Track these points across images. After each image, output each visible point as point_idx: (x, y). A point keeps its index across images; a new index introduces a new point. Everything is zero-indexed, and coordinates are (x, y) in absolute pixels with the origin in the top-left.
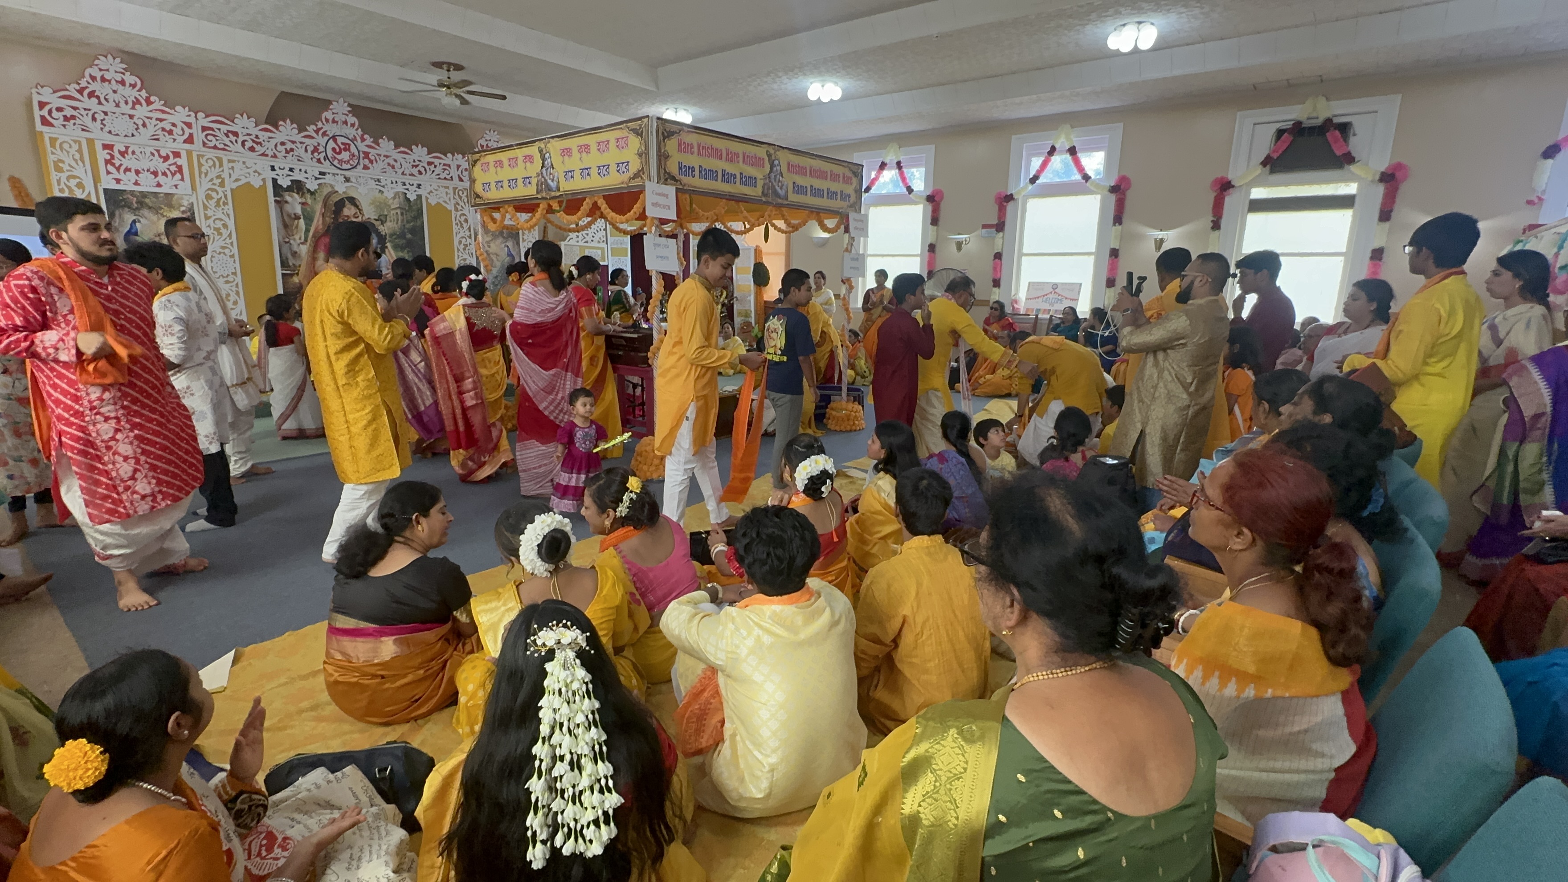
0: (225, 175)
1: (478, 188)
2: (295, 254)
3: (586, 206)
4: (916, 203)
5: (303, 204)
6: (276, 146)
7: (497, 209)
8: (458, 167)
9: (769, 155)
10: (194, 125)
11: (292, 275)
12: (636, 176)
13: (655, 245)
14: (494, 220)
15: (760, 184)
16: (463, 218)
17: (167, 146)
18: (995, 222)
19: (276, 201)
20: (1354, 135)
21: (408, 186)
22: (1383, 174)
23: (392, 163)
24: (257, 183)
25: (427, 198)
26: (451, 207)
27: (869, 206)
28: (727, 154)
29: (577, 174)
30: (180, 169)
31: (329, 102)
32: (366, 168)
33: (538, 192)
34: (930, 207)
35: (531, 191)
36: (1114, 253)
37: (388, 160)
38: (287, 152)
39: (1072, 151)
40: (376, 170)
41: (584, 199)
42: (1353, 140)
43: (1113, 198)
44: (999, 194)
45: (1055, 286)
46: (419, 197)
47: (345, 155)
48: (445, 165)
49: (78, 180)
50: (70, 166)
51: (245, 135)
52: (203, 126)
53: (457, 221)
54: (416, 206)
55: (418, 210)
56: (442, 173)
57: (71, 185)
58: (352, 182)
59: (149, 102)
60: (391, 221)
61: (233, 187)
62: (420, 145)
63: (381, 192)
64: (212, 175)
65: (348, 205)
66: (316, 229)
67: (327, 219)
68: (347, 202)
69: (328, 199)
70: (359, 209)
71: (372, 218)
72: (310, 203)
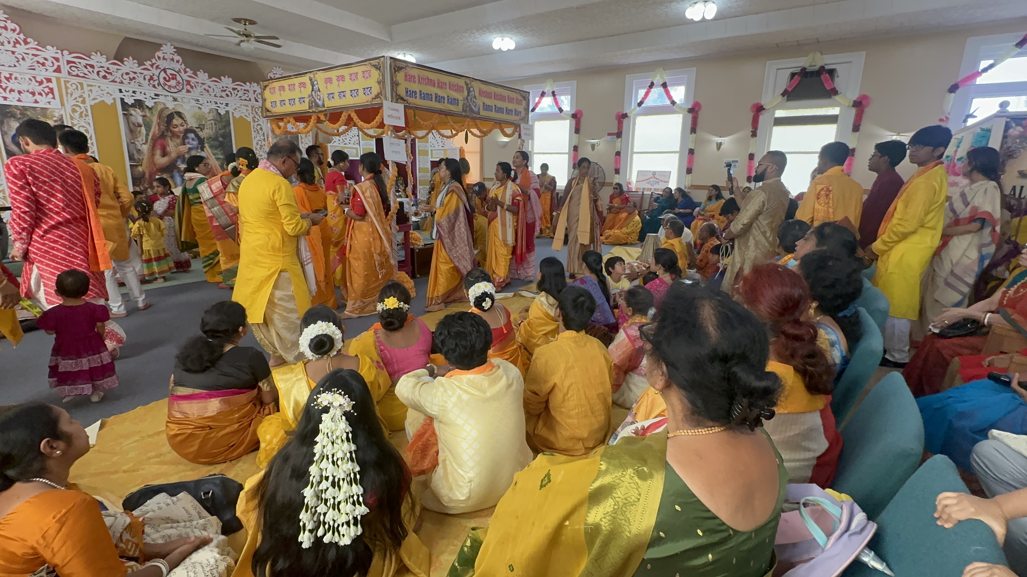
0: (86, 95)
1: (268, 105)
2: (139, 151)
3: (344, 117)
4: (564, 119)
5: (144, 116)
6: (122, 75)
7: (282, 120)
8: (255, 91)
9: (467, 84)
10: (61, 60)
11: (137, 166)
12: (377, 97)
13: (391, 143)
14: (279, 127)
15: (461, 104)
16: (259, 127)
17: (42, 74)
18: (616, 131)
19: (124, 114)
20: (838, 77)
21: (219, 105)
22: (855, 101)
23: (207, 88)
24: (109, 101)
25: (233, 113)
26: (250, 119)
27: (534, 120)
28: (439, 83)
29: (336, 95)
30: (52, 90)
31: (161, 45)
32: (188, 91)
33: (310, 108)
34: (574, 122)
35: (304, 107)
36: (691, 152)
37: (204, 86)
38: (131, 79)
39: (664, 85)
40: (196, 93)
41: (342, 113)
42: (837, 80)
43: (690, 116)
44: (618, 113)
45: (654, 173)
46: (227, 112)
47: (173, 83)
48: (245, 90)
51: (99, 67)
52: (68, 61)
53: (255, 129)
54: (225, 118)
55: (227, 121)
56: (243, 96)
58: (179, 101)
59: (26, 42)
60: (207, 129)
61: (92, 104)
62: (227, 76)
63: (200, 108)
64: (75, 96)
65: (176, 117)
66: (154, 134)
67: (162, 127)
68: (175, 115)
69: (161, 113)
70: (184, 121)
71: (194, 126)
72: (148, 116)
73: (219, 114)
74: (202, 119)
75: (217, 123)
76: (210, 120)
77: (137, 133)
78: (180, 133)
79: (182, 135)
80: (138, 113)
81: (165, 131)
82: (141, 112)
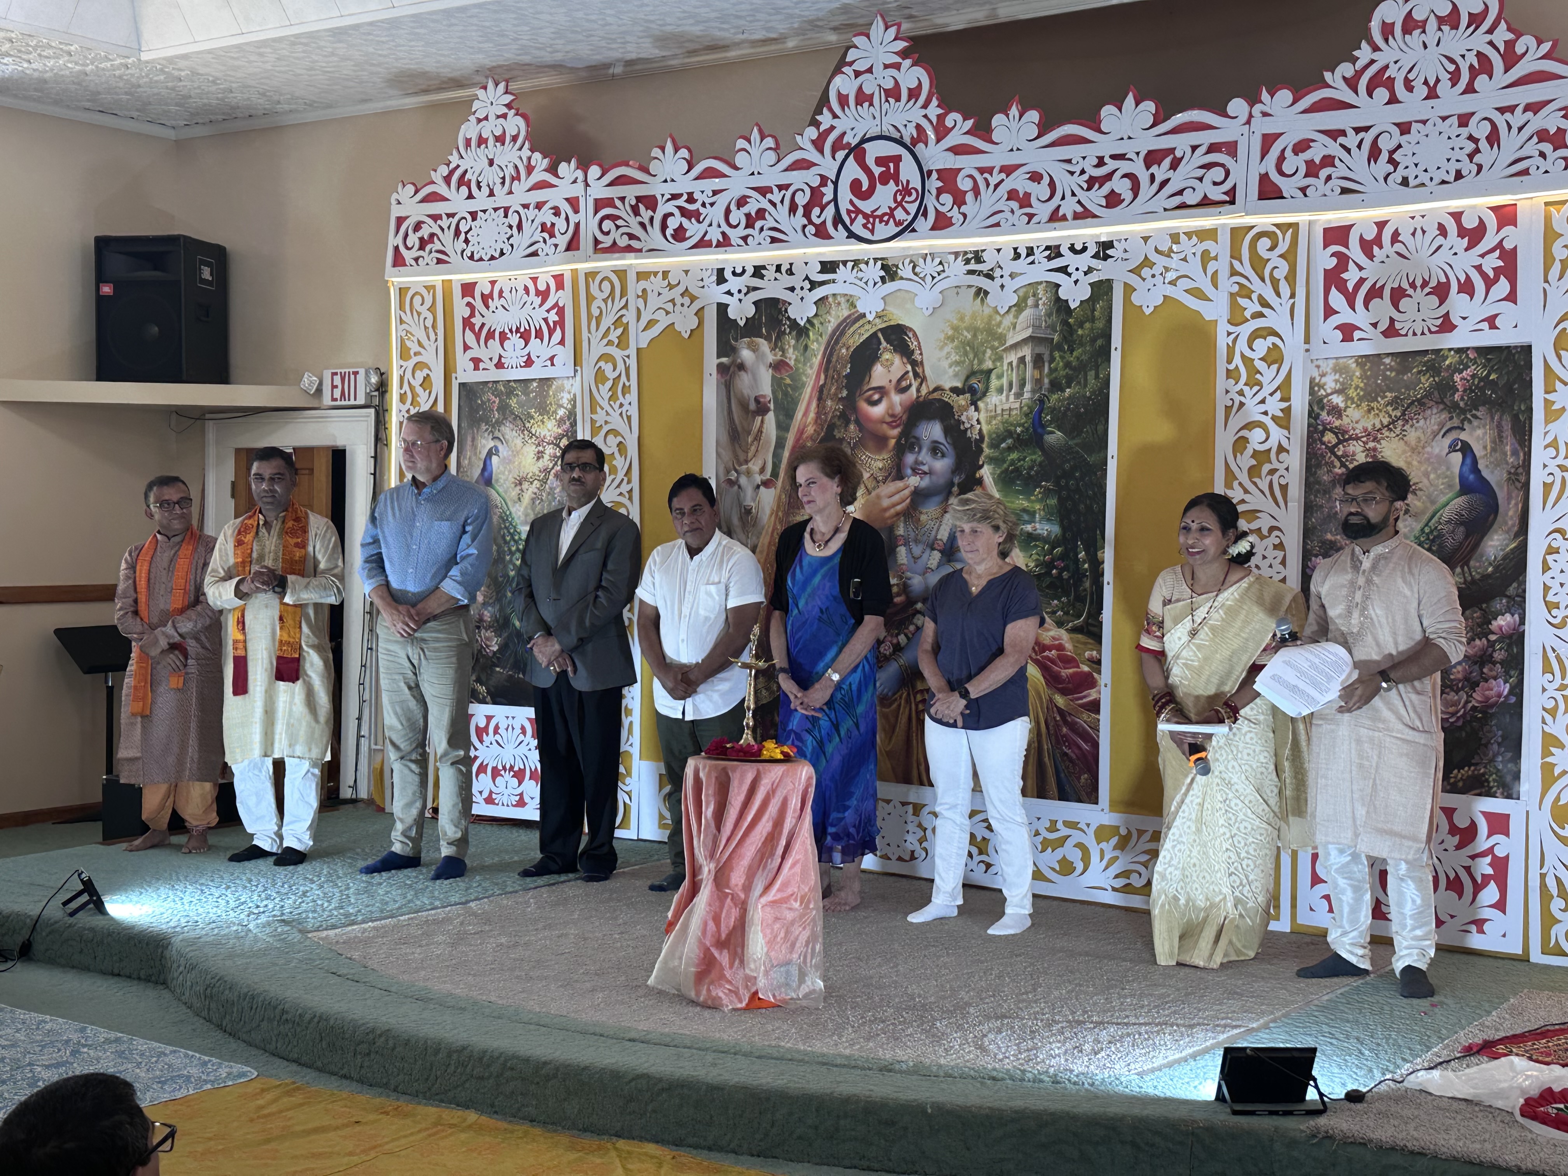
0: (630, 316)
5: (778, 366)
8: (1268, 140)
10: (583, 203)
17: (548, 265)
19: (721, 369)
21: (1068, 259)
23: (1025, 185)
24: (687, 323)
26: (1218, 309)
30: (561, 312)
32: (942, 223)
37: (1011, 182)
38: (750, 222)
40: (971, 223)
48: (1213, 148)
49: (426, 371)
50: (420, 344)
51: (669, 200)
52: (596, 200)
53: (1237, 360)
54: (1087, 325)
55: (1093, 340)
56: (1196, 183)
57: (416, 383)
58: (902, 278)
59: (530, 169)
60: (1000, 390)
61: (643, 345)
62: (1130, 100)
63: (982, 294)
64: (607, 321)
65: (887, 354)
66: (801, 432)
67: (829, 403)
68: (884, 344)
69: (837, 342)
70: (914, 363)
71: (947, 385)
72: (792, 363)
73: (1061, 306)
74: (982, 344)
75: (1046, 357)
76: (1015, 346)
77: (750, 440)
78: (887, 423)
79: (896, 432)
80: (764, 355)
81: (838, 423)
82: (773, 350)
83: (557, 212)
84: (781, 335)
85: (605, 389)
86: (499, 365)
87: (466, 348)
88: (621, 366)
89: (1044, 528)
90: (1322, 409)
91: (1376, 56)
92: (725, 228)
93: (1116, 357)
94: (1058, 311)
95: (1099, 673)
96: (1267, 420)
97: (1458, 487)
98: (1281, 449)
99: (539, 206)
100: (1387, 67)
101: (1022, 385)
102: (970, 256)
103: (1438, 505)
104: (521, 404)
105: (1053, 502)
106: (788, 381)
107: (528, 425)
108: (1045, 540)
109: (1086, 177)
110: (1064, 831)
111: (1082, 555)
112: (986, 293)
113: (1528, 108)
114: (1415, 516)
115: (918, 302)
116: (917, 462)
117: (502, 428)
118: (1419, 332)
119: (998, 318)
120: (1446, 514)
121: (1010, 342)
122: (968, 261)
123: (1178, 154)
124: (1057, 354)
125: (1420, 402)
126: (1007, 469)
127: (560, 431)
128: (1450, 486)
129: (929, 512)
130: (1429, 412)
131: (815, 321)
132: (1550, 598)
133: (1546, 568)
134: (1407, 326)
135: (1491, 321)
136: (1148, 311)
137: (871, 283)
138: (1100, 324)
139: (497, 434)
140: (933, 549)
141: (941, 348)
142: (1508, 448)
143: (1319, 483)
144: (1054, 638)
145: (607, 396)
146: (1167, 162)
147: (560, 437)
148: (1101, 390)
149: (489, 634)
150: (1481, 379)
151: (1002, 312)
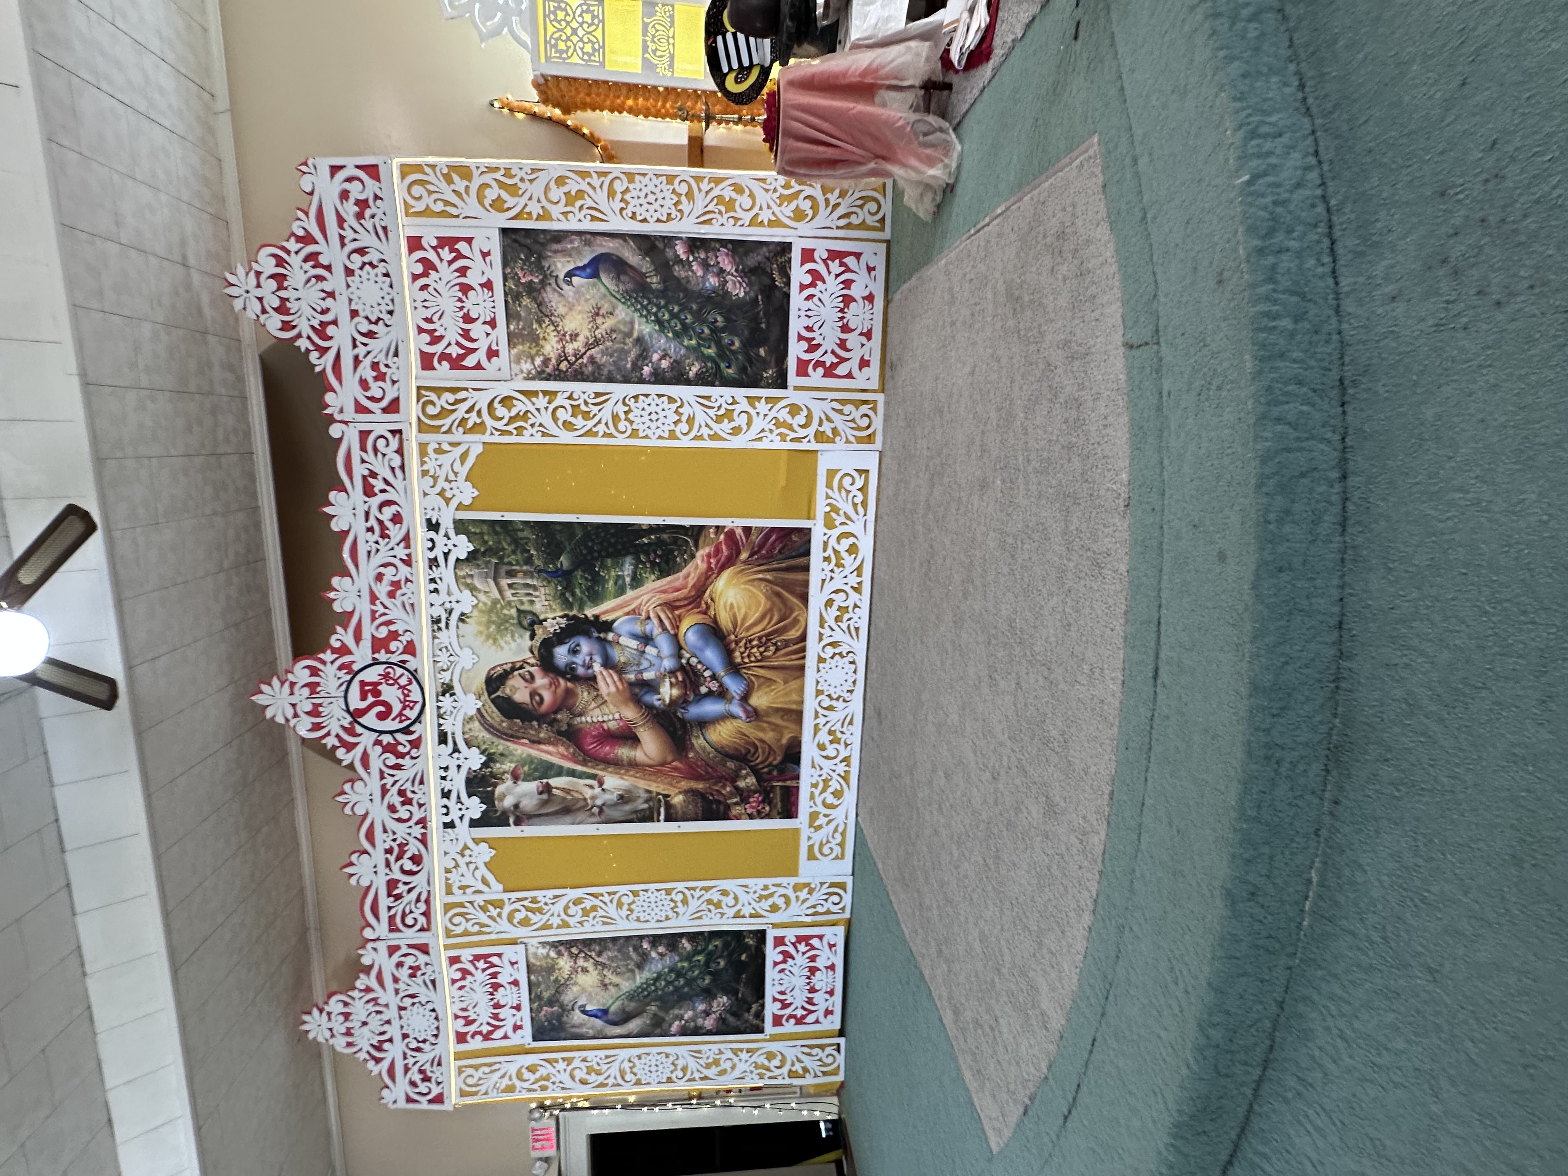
0: (479, 899)
5: (516, 778)
8: (360, 409)
10: (392, 942)
17: (441, 971)
19: (517, 823)
21: (438, 553)
23: (385, 586)
24: (484, 853)
26: (475, 444)
30: (477, 958)
32: (410, 649)
37: (382, 596)
38: (407, 802)
40: (412, 625)
46: (461, 527)
47: (390, 694)
48: (363, 448)
49: (524, 1070)
50: (502, 1077)
51: (391, 870)
52: (391, 931)
53: (510, 428)
54: (486, 538)
55: (496, 533)
56: (387, 457)
57: (532, 1077)
58: (451, 680)
59: (368, 990)
60: (532, 602)
61: (500, 887)
62: (328, 510)
63: (463, 618)
64: (483, 918)
65: (506, 691)
66: (563, 757)
67: (542, 735)
68: (499, 693)
69: (498, 730)
70: (513, 669)
71: (529, 643)
72: (513, 765)
73: (472, 557)
74: (499, 617)
75: (509, 568)
76: (500, 591)
77: (569, 797)
78: (556, 688)
79: (562, 682)
80: (507, 789)
81: (556, 727)
82: (503, 781)
83: (400, 965)
84: (493, 775)
85: (534, 918)
86: (518, 1008)
87: (506, 1037)
88: (517, 906)
89: (627, 569)
90: (544, 371)
91: (305, 335)
92: (411, 823)
93: (509, 516)
94: (475, 559)
95: (724, 527)
96: (551, 407)
97: (595, 280)
98: (570, 398)
99: (396, 980)
100: (312, 327)
101: (527, 586)
102: (436, 627)
103: (607, 293)
104: (547, 989)
105: (609, 562)
106: (526, 768)
107: (563, 981)
108: (636, 567)
109: (380, 540)
110: (830, 551)
111: (645, 540)
112: (463, 614)
113: (342, 228)
114: (614, 308)
115: (468, 666)
116: (583, 666)
117: (566, 1002)
118: (492, 304)
119: (480, 605)
120: (612, 288)
121: (499, 597)
122: (440, 629)
123: (366, 473)
124: (506, 560)
125: (540, 305)
126: (588, 597)
127: (566, 954)
128: (594, 285)
129: (618, 656)
130: (546, 300)
131: (483, 748)
132: (664, 218)
133: (644, 220)
134: (488, 312)
135: (485, 255)
136: (477, 493)
137: (455, 704)
138: (485, 528)
139: (570, 1007)
140: (644, 652)
141: (502, 648)
142: (569, 246)
143: (593, 373)
144: (703, 561)
145: (539, 916)
146: (371, 480)
147: (571, 955)
148: (532, 527)
149: (715, 1004)
150: (524, 264)
151: (476, 602)
